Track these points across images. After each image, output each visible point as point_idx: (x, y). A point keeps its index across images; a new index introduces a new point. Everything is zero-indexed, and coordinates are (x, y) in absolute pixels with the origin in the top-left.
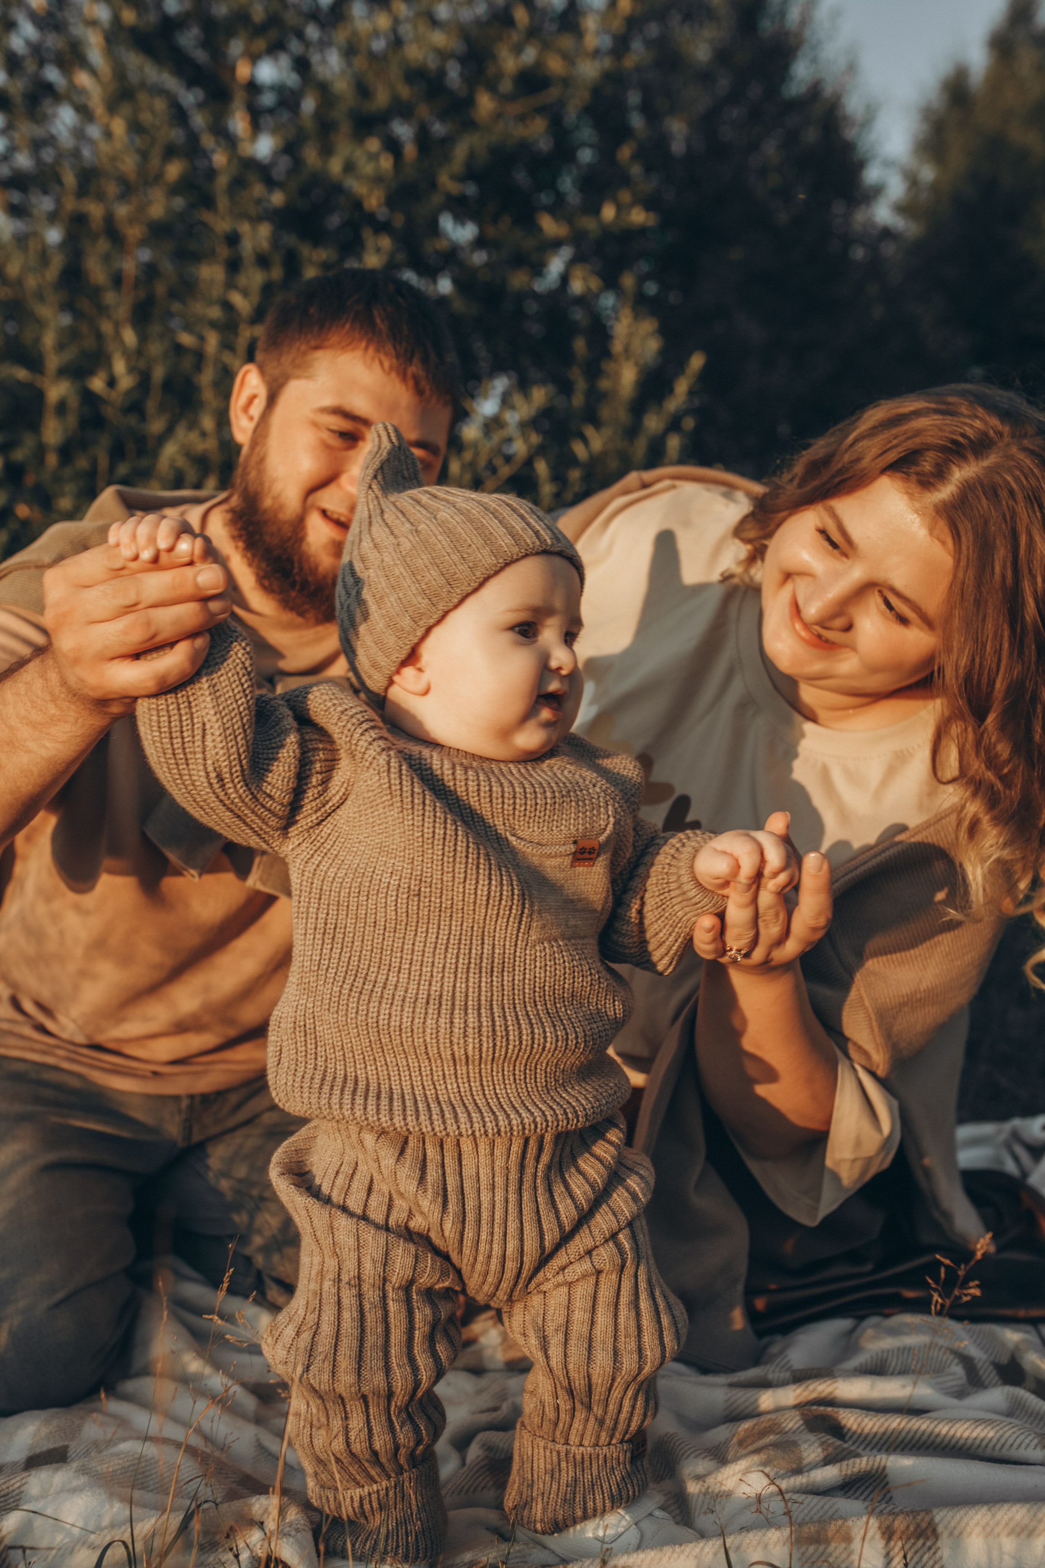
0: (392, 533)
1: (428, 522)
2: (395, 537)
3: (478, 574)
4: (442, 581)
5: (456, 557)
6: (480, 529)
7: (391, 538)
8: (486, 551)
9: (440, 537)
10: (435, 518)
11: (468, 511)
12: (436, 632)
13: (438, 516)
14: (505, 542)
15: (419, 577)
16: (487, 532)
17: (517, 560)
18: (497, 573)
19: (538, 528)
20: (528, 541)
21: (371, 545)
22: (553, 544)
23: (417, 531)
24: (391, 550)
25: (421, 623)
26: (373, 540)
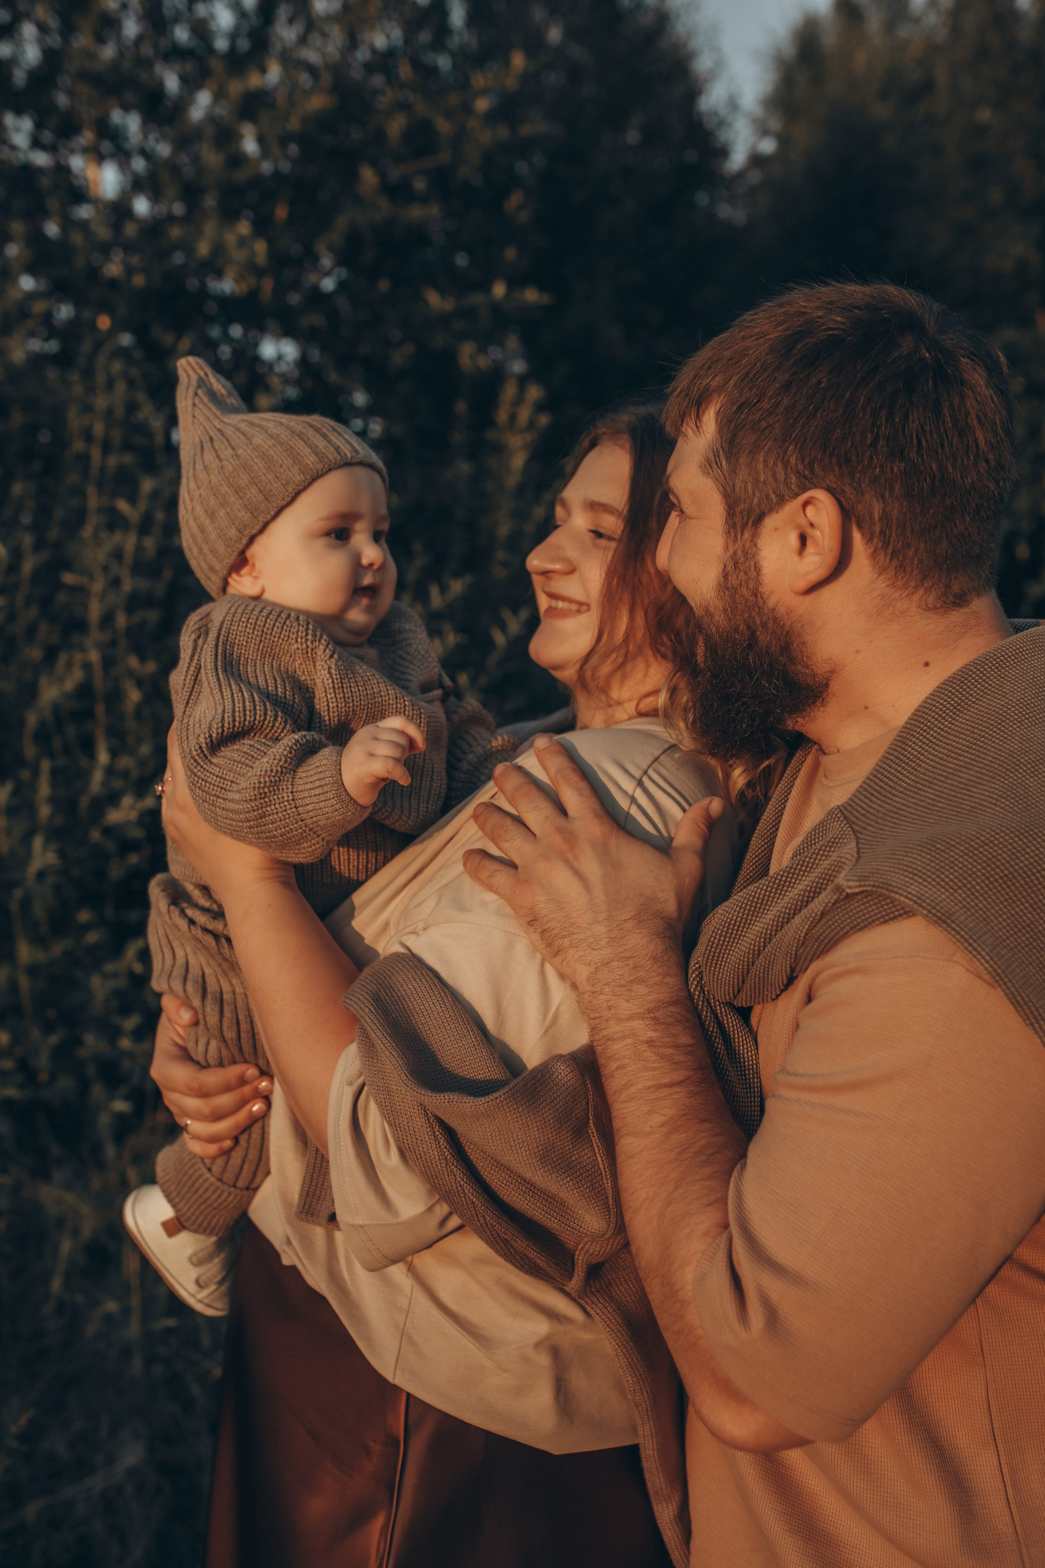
0: (218, 456)
1: (245, 447)
2: (220, 460)
3: (290, 489)
4: (261, 497)
5: (270, 477)
6: (290, 451)
7: (217, 461)
8: (295, 470)
9: (256, 460)
10: (251, 443)
11: (278, 435)
12: (262, 540)
13: (254, 442)
14: (311, 460)
15: (241, 495)
16: (295, 453)
17: (322, 475)
18: (306, 488)
19: (339, 444)
20: (330, 457)
21: (202, 467)
22: (352, 457)
23: (236, 455)
24: (216, 472)
25: (246, 533)
26: (203, 463)
